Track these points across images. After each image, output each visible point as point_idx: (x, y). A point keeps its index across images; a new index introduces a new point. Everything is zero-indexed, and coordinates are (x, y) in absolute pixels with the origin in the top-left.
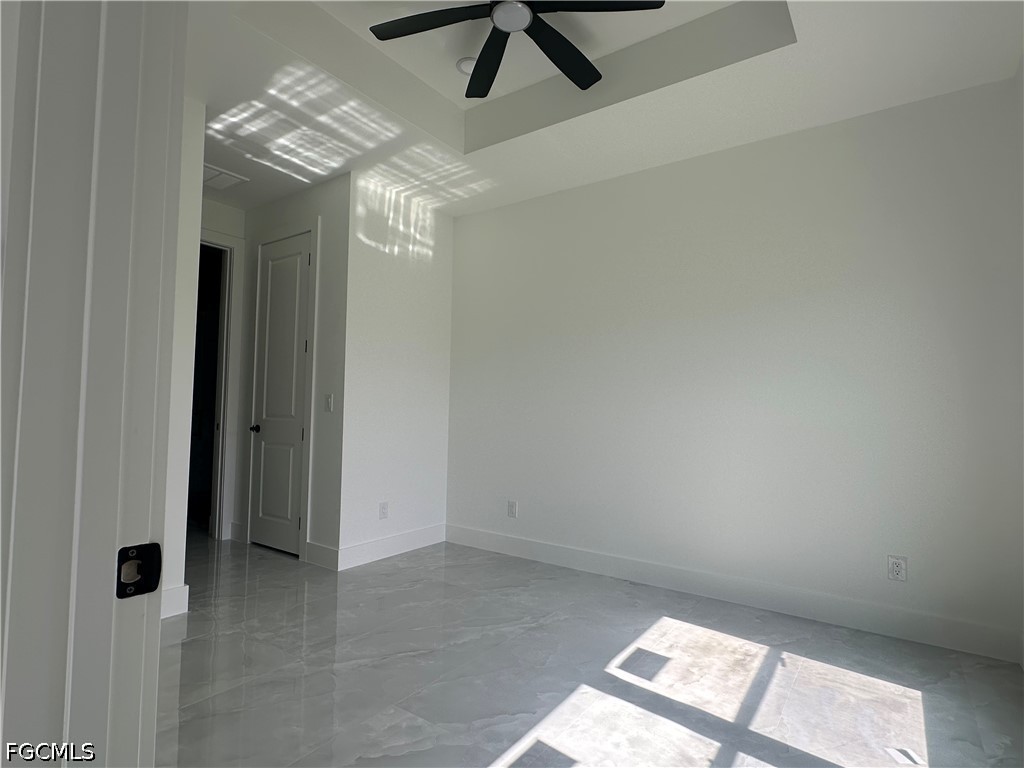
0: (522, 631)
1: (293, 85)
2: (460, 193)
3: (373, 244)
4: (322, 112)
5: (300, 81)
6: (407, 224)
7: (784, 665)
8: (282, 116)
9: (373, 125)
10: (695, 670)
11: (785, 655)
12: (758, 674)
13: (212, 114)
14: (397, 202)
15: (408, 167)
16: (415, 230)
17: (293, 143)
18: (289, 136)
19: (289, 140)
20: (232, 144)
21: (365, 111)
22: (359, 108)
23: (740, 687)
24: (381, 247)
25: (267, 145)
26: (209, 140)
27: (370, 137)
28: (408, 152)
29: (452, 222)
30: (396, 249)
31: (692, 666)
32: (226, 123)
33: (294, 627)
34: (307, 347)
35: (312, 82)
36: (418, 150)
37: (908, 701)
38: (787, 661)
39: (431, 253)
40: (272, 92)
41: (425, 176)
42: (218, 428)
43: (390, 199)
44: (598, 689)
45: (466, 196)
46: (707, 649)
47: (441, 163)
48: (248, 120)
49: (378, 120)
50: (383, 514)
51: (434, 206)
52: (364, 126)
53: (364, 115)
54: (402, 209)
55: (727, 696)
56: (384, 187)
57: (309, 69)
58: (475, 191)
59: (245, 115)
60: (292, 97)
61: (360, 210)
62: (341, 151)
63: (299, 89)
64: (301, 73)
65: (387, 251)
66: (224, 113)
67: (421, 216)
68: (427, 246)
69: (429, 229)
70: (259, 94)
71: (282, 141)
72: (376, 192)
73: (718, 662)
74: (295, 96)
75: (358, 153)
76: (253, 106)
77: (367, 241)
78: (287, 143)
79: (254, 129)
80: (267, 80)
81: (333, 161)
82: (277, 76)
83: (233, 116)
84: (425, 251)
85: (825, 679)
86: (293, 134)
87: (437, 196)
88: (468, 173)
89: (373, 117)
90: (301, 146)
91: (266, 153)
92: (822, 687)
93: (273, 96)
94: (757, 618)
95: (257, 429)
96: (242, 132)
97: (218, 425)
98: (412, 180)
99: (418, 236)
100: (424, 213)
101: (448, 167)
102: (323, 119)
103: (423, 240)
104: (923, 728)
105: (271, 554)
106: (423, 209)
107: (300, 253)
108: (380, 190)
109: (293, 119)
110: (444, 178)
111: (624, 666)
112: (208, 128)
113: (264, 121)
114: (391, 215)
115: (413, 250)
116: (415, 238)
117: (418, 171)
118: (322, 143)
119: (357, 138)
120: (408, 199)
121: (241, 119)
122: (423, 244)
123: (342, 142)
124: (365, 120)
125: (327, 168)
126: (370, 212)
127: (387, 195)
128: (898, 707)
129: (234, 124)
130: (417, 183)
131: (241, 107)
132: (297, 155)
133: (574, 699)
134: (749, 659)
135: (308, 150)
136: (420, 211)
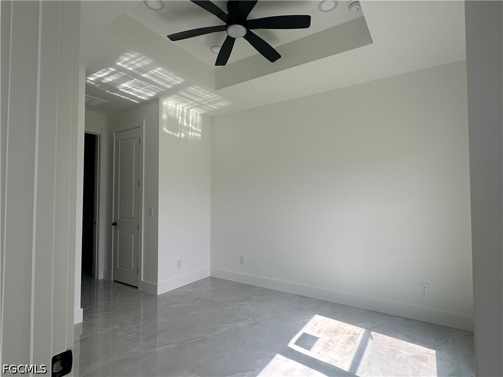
0: (248, 325)
1: (129, 61)
2: (214, 107)
3: (171, 133)
4: (144, 73)
5: (133, 59)
6: (188, 122)
7: (372, 339)
8: (124, 74)
9: (170, 78)
10: (330, 344)
11: (373, 333)
12: (360, 344)
13: (89, 73)
14: (183, 112)
15: (188, 96)
16: (192, 124)
17: (130, 86)
18: (128, 83)
19: (128, 84)
20: (99, 86)
21: (165, 72)
22: (163, 71)
23: (351, 352)
24: (175, 134)
25: (117, 87)
26: (87, 85)
27: (169, 83)
28: (188, 90)
29: (210, 120)
30: (183, 135)
31: (329, 342)
32: (96, 77)
33: (136, 328)
34: (139, 184)
35: (139, 60)
36: (192, 89)
37: (429, 356)
38: (374, 336)
39: (200, 135)
40: (119, 64)
41: (196, 100)
42: (95, 224)
43: (179, 110)
44: (285, 356)
45: (217, 108)
46: (336, 332)
47: (204, 94)
48: (107, 76)
49: (173, 76)
50: (179, 265)
51: (201, 112)
52: (166, 79)
53: (165, 74)
54: (185, 115)
55: (345, 357)
56: (176, 104)
57: (137, 54)
58: (221, 106)
59: (106, 74)
60: (129, 66)
61: (164, 116)
62: (154, 89)
63: (133, 62)
64: (133, 56)
65: (178, 136)
66: (95, 73)
67: (195, 118)
68: (198, 132)
69: (199, 124)
70: (113, 65)
71: (124, 85)
72: (172, 107)
73: (341, 339)
74: (131, 65)
75: (162, 90)
76: (109, 70)
77: (168, 132)
78: (127, 86)
79: (110, 80)
80: (117, 59)
81: (150, 93)
82: (122, 57)
83: (100, 74)
84: (197, 134)
85: (391, 346)
86: (130, 82)
87: (203, 108)
88: (217, 98)
89: (169, 74)
90: (134, 87)
91: (117, 91)
92: (390, 350)
93: (120, 66)
94: (360, 314)
95: (115, 224)
96: (104, 81)
97: (95, 222)
98: (190, 101)
99: (193, 128)
100: (196, 115)
101: (208, 96)
102: (145, 75)
103: (196, 129)
104: (436, 370)
105: (123, 286)
106: (195, 115)
107: (135, 138)
108: (174, 106)
109: (130, 76)
110: (206, 100)
111: (297, 343)
112: (87, 79)
113: (115, 77)
114: (180, 118)
115: (191, 135)
116: (192, 129)
117: (192, 98)
118: (145, 86)
119: (162, 84)
120: (188, 110)
121: (104, 75)
122: (196, 132)
123: (155, 85)
124: (165, 76)
125: (148, 96)
126: (169, 118)
127: (178, 108)
128: (424, 359)
129: (100, 77)
130: (192, 103)
131: (103, 70)
132: (132, 91)
133: (273, 362)
134: (356, 336)
135: (137, 89)
136: (194, 115)
